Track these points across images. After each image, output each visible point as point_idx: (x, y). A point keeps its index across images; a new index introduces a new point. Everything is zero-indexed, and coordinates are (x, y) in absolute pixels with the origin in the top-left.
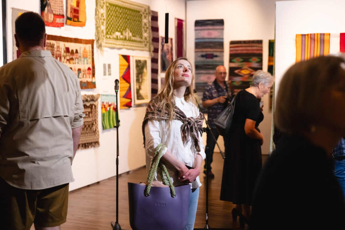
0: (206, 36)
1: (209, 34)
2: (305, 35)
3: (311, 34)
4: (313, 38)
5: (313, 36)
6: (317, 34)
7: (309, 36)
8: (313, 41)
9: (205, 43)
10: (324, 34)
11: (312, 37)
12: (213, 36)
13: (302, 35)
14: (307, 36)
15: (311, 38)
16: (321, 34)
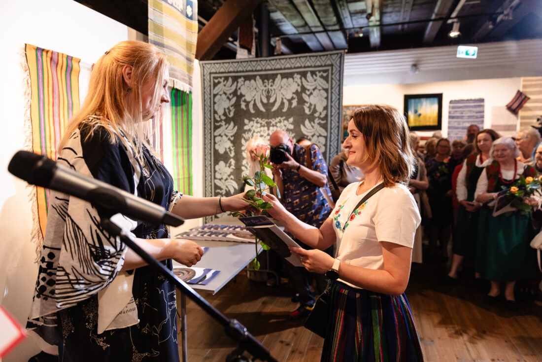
2: (43, 50)
3: (52, 53)
4: (56, 61)
5: (55, 57)
6: (63, 54)
7: (49, 54)
8: (54, 66)
10: (72, 58)
11: (54, 59)
13: (38, 49)
14: (44, 54)
15: (51, 59)
16: (68, 57)
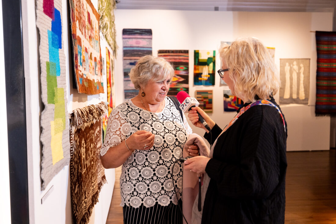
0: (135, 45)
1: (137, 43)
9: (134, 51)
12: (141, 45)
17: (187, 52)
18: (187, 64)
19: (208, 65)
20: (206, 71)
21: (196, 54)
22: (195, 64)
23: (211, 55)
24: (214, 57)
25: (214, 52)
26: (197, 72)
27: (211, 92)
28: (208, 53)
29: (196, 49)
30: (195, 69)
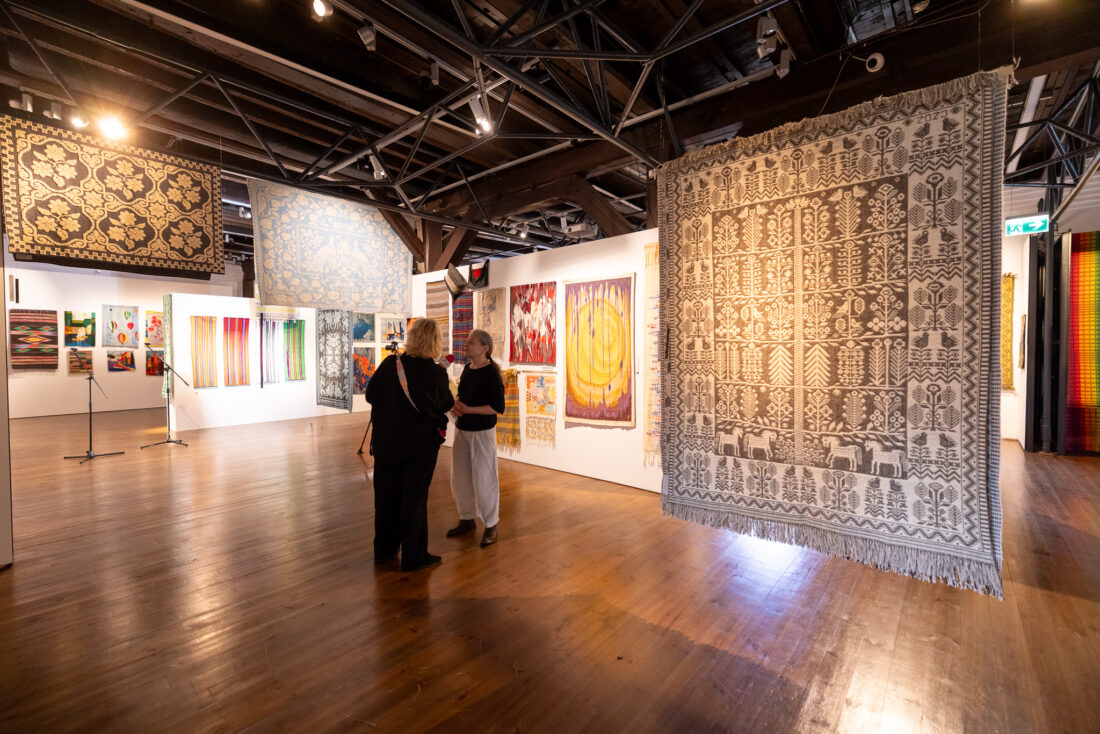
3: (203, 317)
4: (205, 320)
14: (199, 318)
16: (211, 317)
17: (55, 313)
18: (55, 325)
19: (85, 326)
20: (81, 333)
21: (68, 316)
22: (66, 325)
23: (89, 317)
24: (94, 319)
25: (94, 314)
26: (69, 333)
27: (90, 353)
28: (85, 315)
29: (68, 310)
30: (66, 330)
